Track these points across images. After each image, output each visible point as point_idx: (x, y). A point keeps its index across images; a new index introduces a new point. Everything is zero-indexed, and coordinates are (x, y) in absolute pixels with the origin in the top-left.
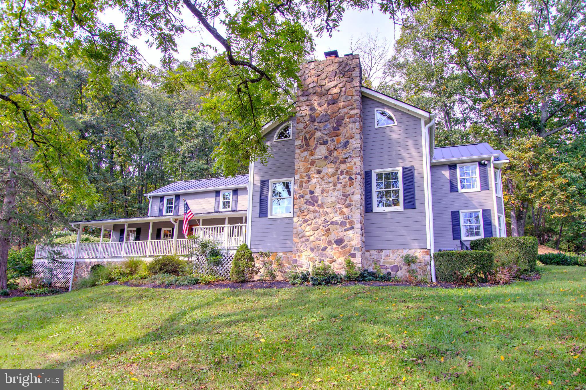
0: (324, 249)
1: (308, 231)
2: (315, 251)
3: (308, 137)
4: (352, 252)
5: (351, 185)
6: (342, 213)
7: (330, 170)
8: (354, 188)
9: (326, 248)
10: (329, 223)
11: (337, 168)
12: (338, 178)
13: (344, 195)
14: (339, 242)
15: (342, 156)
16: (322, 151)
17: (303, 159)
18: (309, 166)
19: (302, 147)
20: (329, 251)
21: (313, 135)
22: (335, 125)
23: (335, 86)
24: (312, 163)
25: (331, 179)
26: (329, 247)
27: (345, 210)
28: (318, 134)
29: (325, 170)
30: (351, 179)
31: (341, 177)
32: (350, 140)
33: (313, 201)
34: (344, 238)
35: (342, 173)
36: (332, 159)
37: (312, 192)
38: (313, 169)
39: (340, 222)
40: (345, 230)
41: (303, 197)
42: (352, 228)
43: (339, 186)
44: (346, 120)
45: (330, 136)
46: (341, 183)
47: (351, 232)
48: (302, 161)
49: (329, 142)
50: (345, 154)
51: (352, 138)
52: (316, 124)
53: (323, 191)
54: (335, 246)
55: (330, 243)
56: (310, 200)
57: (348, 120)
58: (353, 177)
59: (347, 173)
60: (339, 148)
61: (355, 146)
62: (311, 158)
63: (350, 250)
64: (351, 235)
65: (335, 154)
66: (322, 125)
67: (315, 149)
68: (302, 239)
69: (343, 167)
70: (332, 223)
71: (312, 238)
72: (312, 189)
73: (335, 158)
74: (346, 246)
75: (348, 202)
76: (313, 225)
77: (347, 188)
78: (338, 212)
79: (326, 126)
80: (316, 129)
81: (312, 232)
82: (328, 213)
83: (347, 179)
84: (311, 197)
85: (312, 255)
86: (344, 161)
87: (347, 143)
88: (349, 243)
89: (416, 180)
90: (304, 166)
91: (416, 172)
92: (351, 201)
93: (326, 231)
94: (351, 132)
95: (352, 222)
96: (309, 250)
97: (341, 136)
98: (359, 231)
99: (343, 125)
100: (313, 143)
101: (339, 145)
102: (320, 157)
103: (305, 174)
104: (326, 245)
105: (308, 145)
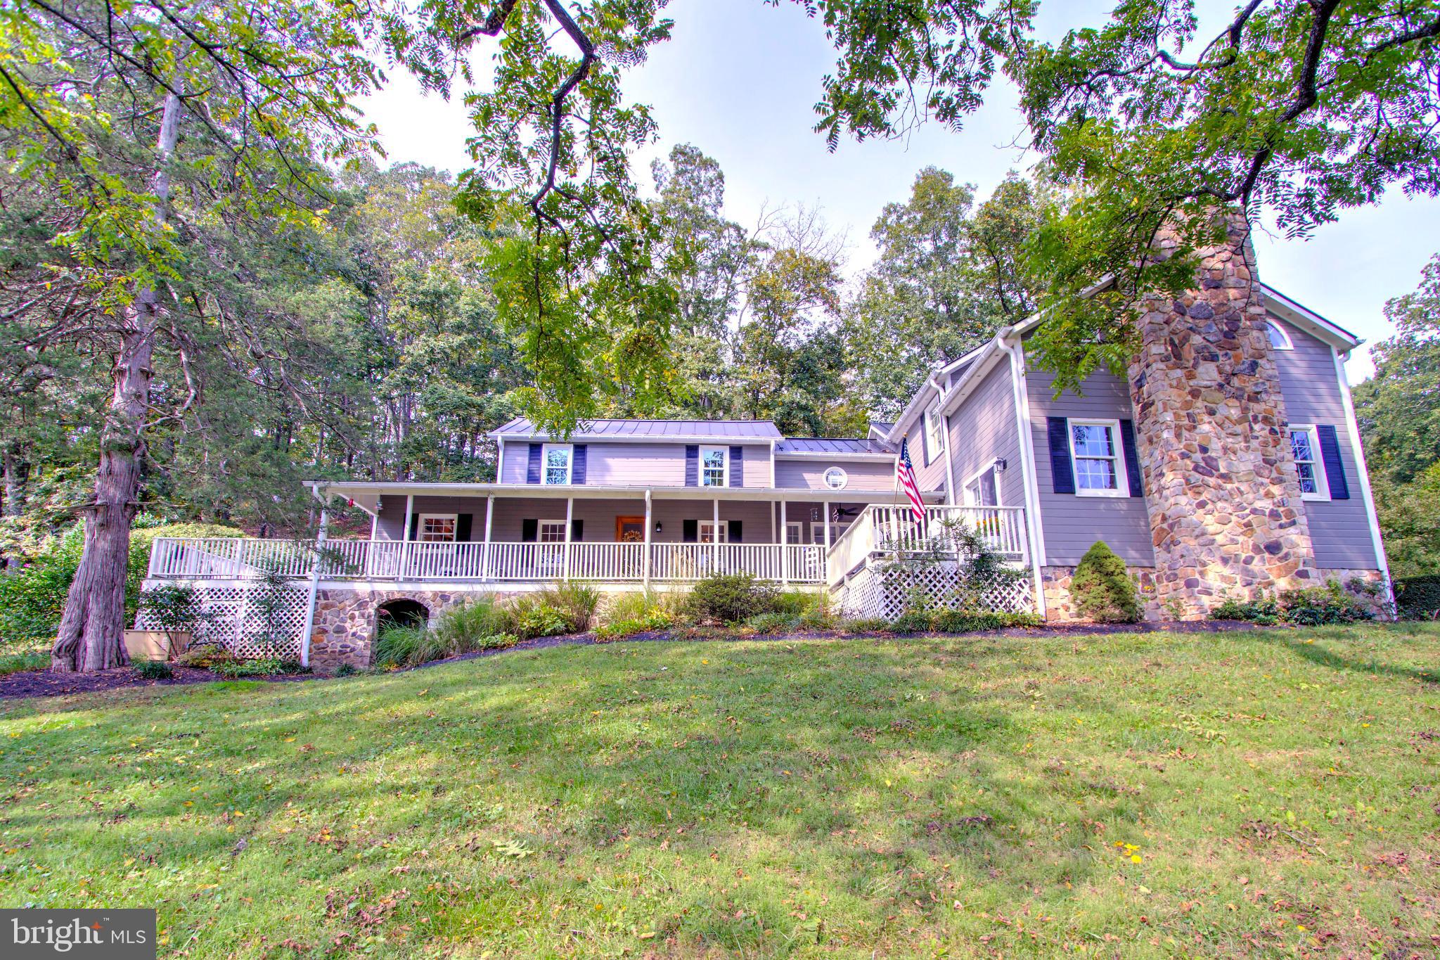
0: (1248, 561)
1: (1210, 523)
2: (1231, 563)
3: (1177, 342)
4: (1301, 568)
5: (1276, 443)
6: (1268, 495)
7: (1233, 411)
8: (1282, 449)
9: (1252, 558)
10: (1247, 511)
11: (1245, 410)
12: (1251, 429)
13: (1265, 461)
14: (1273, 548)
15: (1250, 388)
16: (1208, 374)
17: (1174, 383)
18: (1189, 398)
19: (1167, 359)
20: (1256, 565)
21: (1186, 339)
22: (1226, 329)
23: (1212, 256)
24: (1195, 393)
25: (1239, 429)
26: (1257, 558)
27: (1276, 490)
28: (1197, 340)
29: (1222, 411)
30: (1272, 431)
31: (1256, 427)
32: (1260, 361)
33: (1209, 467)
34: (1281, 540)
35: (1255, 419)
36: (1233, 390)
37: (1204, 449)
38: (1199, 403)
39: (1267, 512)
40: (1281, 526)
41: (1189, 457)
42: (1293, 523)
43: (1254, 444)
44: (1244, 323)
45: (1221, 347)
46: (1257, 438)
47: (1292, 530)
48: (1171, 386)
49: (1221, 358)
50: (1256, 385)
51: (1262, 357)
52: (1188, 318)
53: (1225, 449)
54: (1266, 555)
55: (1256, 549)
56: (1203, 464)
57: (1248, 323)
58: (1277, 428)
59: (1266, 420)
60: (1241, 372)
61: (1270, 372)
62: (1191, 383)
63: (1296, 565)
64: (1294, 537)
65: (1236, 382)
66: (1201, 323)
67: (1195, 366)
68: (1201, 540)
69: (1256, 408)
70: (1254, 511)
71: (1220, 539)
72: (1204, 443)
73: (1238, 389)
74: (1286, 556)
75: (1274, 475)
76: (1216, 513)
77: (1270, 448)
78: (1262, 492)
79: (1210, 327)
80: (1191, 329)
81: (1218, 527)
82: (1241, 493)
83: (1267, 432)
84: (1203, 459)
85: (1227, 571)
86: (1254, 398)
87: (1254, 366)
88: (1291, 551)
89: (1341, 451)
90: (1180, 396)
91: (1339, 435)
92: (1280, 472)
93: (1246, 525)
94: (1257, 346)
95: (1291, 511)
96: (1219, 562)
97: (1240, 351)
98: (1305, 528)
99: (1240, 331)
100: (1189, 354)
101: (1242, 367)
102: (1209, 383)
103: (1183, 413)
104: (1251, 554)
105: (1178, 356)
